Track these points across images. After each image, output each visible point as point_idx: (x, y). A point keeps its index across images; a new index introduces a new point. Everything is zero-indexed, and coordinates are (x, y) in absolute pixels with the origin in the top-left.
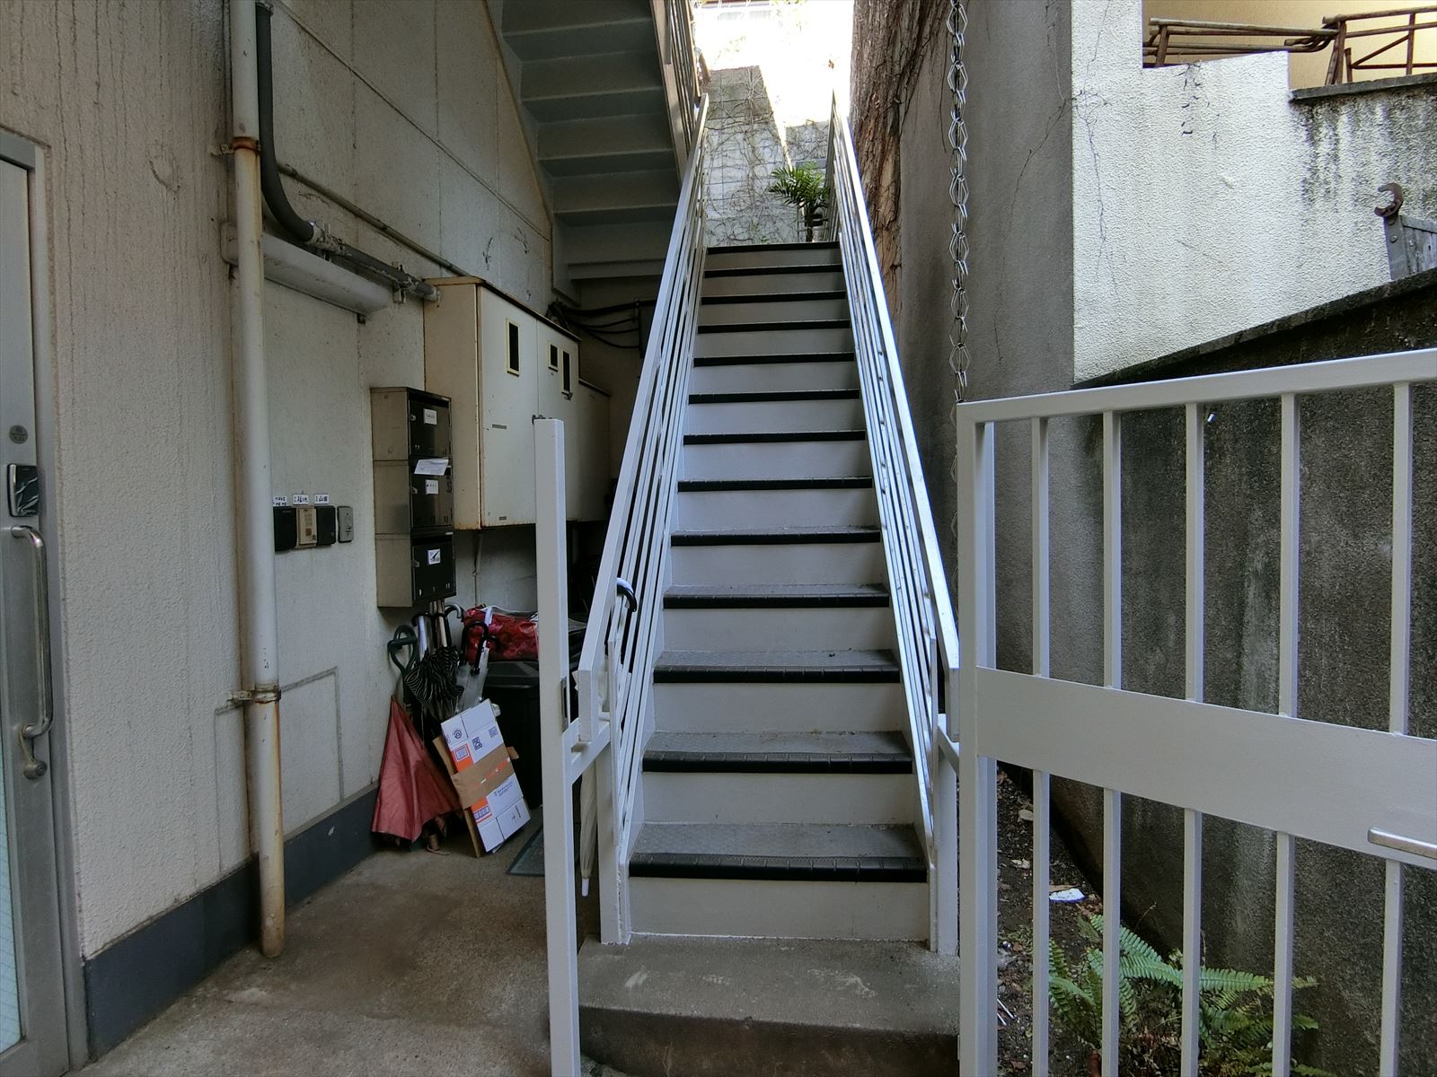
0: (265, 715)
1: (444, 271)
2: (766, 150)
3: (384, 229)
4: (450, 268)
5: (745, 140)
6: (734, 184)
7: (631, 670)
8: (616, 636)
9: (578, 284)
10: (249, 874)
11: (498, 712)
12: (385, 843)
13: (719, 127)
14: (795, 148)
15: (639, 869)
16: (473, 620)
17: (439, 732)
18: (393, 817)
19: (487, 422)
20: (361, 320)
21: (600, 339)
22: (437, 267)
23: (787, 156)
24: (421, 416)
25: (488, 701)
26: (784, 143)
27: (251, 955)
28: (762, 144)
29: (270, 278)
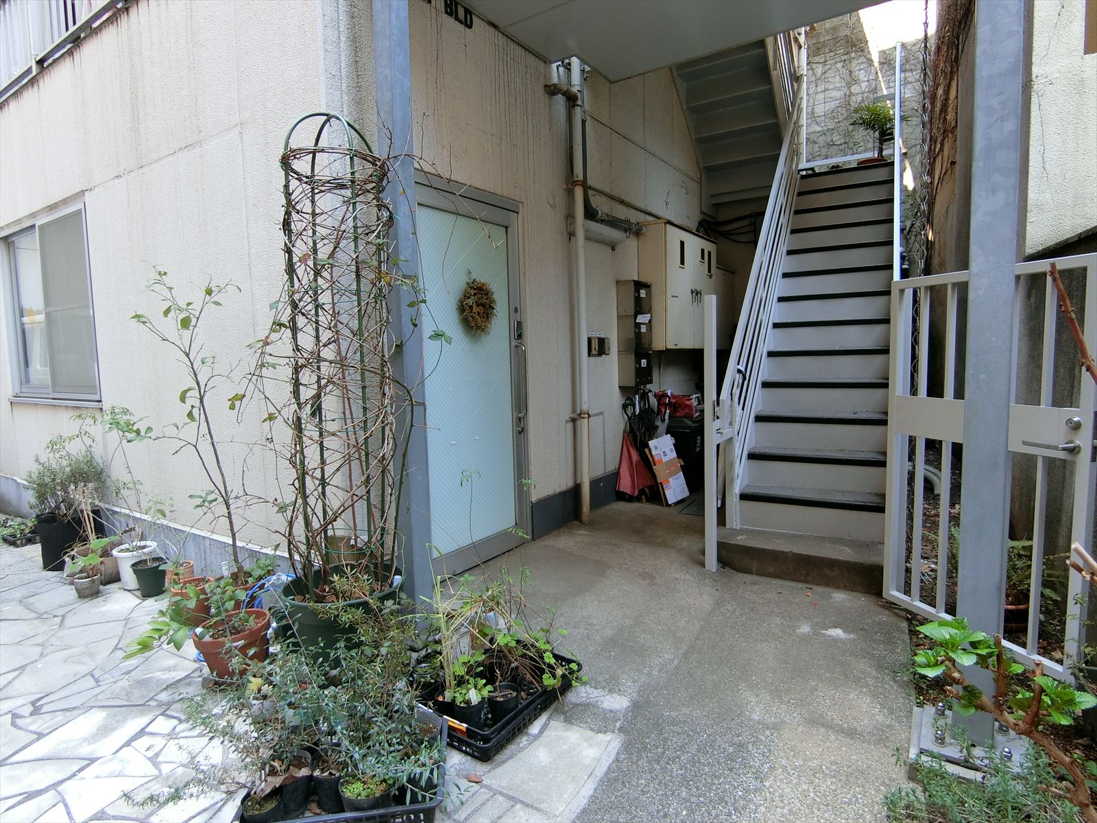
0: (584, 424)
1: (647, 216)
2: (862, 72)
3: (622, 202)
4: (650, 214)
5: (843, 66)
6: (833, 103)
7: (743, 409)
8: (736, 392)
9: (716, 206)
10: (576, 490)
11: (674, 441)
12: (622, 497)
13: (823, 60)
14: (886, 67)
15: (744, 497)
16: (661, 397)
17: (647, 446)
18: (625, 485)
19: (669, 296)
20: (613, 249)
21: (729, 239)
22: (643, 214)
23: (879, 74)
24: (639, 294)
25: (669, 435)
26: (876, 64)
27: (577, 523)
28: (858, 68)
29: (587, 238)
